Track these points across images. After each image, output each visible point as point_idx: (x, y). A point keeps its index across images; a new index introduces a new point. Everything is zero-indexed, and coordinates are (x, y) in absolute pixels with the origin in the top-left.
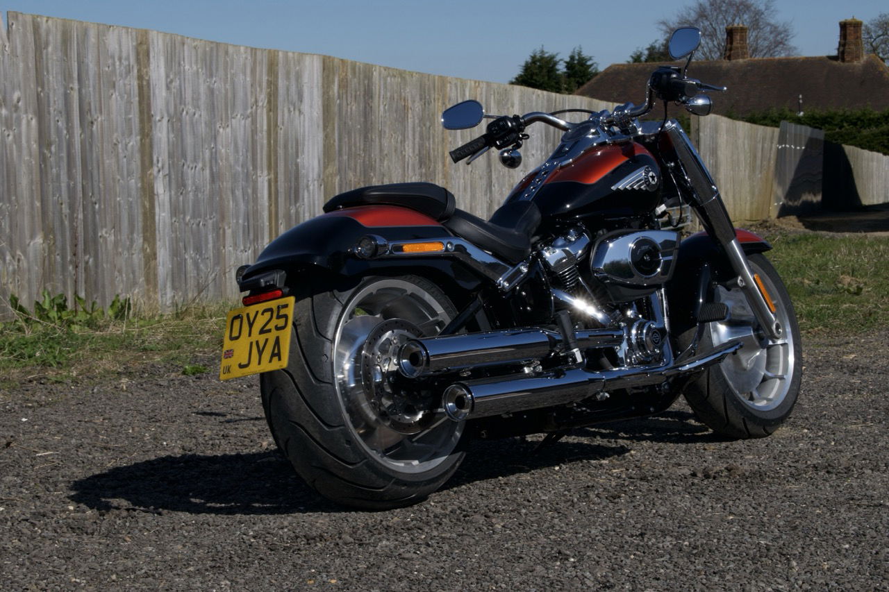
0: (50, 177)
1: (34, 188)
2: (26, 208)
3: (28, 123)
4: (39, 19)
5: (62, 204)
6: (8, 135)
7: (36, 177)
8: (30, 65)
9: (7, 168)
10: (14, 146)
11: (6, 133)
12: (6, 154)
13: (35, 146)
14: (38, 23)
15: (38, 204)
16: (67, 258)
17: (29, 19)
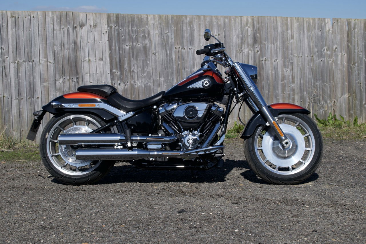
0: (354, 74)
1: (345, 78)
2: (339, 85)
3: (342, 56)
4: (350, 20)
5: (361, 83)
6: (330, 60)
7: (346, 74)
8: (345, 36)
9: (329, 71)
10: (334, 64)
11: (329, 60)
12: (329, 66)
13: (345, 64)
14: (350, 21)
15: (346, 84)
16: (363, 102)
17: (345, 20)
